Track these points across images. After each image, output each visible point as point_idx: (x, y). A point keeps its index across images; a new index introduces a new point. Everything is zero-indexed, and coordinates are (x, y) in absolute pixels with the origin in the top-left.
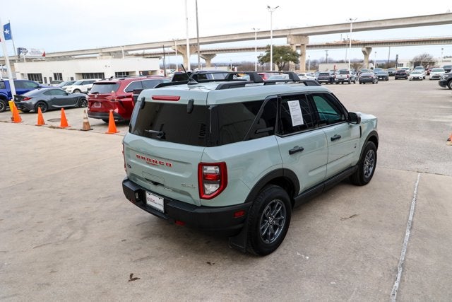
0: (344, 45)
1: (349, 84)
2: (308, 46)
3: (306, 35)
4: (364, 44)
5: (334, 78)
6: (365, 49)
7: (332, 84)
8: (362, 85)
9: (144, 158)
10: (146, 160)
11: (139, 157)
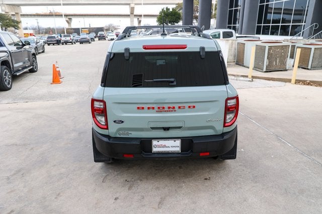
0: (50, 15)
1: (72, 44)
2: (21, 15)
3: (19, 5)
4: (66, 16)
5: (60, 41)
6: (67, 19)
7: (59, 45)
8: (82, 45)
9: (153, 108)
10: (156, 109)
11: (143, 108)
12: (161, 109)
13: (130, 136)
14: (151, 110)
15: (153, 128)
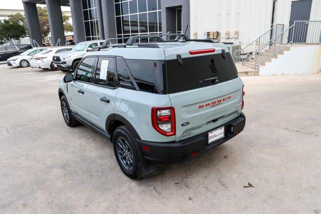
9: (209, 104)
10: (211, 105)
11: (203, 106)
12: (214, 104)
13: (192, 135)
14: (208, 106)
15: (208, 123)
